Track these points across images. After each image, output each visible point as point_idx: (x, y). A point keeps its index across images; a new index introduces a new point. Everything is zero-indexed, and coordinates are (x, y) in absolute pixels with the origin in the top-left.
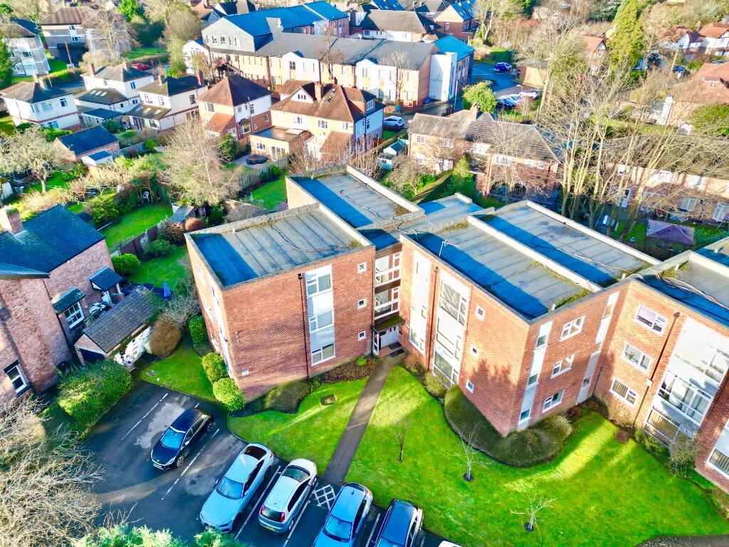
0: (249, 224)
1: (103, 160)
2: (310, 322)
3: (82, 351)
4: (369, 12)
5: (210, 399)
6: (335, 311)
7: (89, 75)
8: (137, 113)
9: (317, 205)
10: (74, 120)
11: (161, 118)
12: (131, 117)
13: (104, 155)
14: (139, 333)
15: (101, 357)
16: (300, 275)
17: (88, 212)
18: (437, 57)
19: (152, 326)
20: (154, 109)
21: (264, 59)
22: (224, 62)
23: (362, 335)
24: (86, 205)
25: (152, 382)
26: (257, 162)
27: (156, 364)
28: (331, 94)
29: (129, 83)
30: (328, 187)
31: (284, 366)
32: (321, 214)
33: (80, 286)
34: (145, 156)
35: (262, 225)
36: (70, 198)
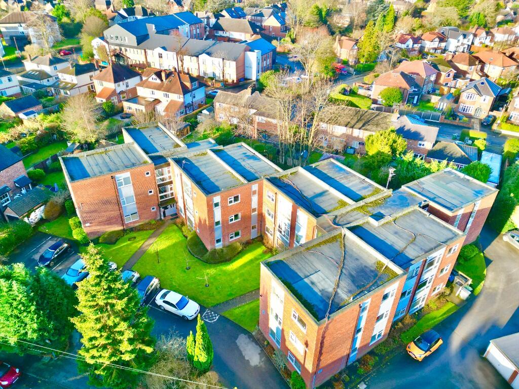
0: (94, 152)
1: (32, 116)
2: (121, 201)
3: (7, 216)
4: (218, 19)
5: (71, 238)
6: (135, 195)
7: (27, 61)
8: (56, 86)
9: (133, 143)
10: (17, 90)
11: (71, 89)
12: (52, 89)
13: (33, 113)
14: (39, 208)
15: (17, 219)
16: (112, 177)
17: (18, 146)
18: (249, 53)
19: (46, 205)
20: (67, 83)
21: (143, 51)
22: (118, 52)
23: (153, 209)
24: (17, 143)
25: (44, 231)
26: (127, 118)
27: (47, 224)
28: (171, 78)
29: (53, 66)
30: (144, 133)
31: (109, 222)
32: (134, 148)
33: (8, 184)
34: (55, 114)
35: (101, 153)
36: (9, 138)
